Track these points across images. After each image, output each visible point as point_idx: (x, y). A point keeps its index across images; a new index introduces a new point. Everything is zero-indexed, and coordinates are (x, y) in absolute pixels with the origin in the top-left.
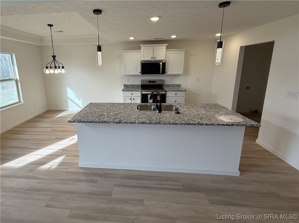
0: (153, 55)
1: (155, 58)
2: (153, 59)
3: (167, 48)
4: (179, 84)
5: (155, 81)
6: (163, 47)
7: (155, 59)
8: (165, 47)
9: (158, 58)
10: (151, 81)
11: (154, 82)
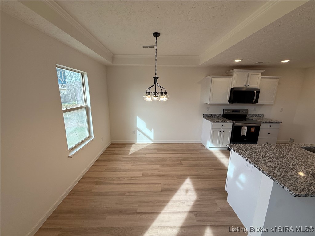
0: (247, 83)
1: (249, 85)
2: (246, 87)
3: (263, 74)
4: (263, 114)
5: (240, 111)
6: (259, 73)
7: (248, 87)
8: (261, 74)
9: (252, 86)
10: (235, 111)
11: (238, 111)
